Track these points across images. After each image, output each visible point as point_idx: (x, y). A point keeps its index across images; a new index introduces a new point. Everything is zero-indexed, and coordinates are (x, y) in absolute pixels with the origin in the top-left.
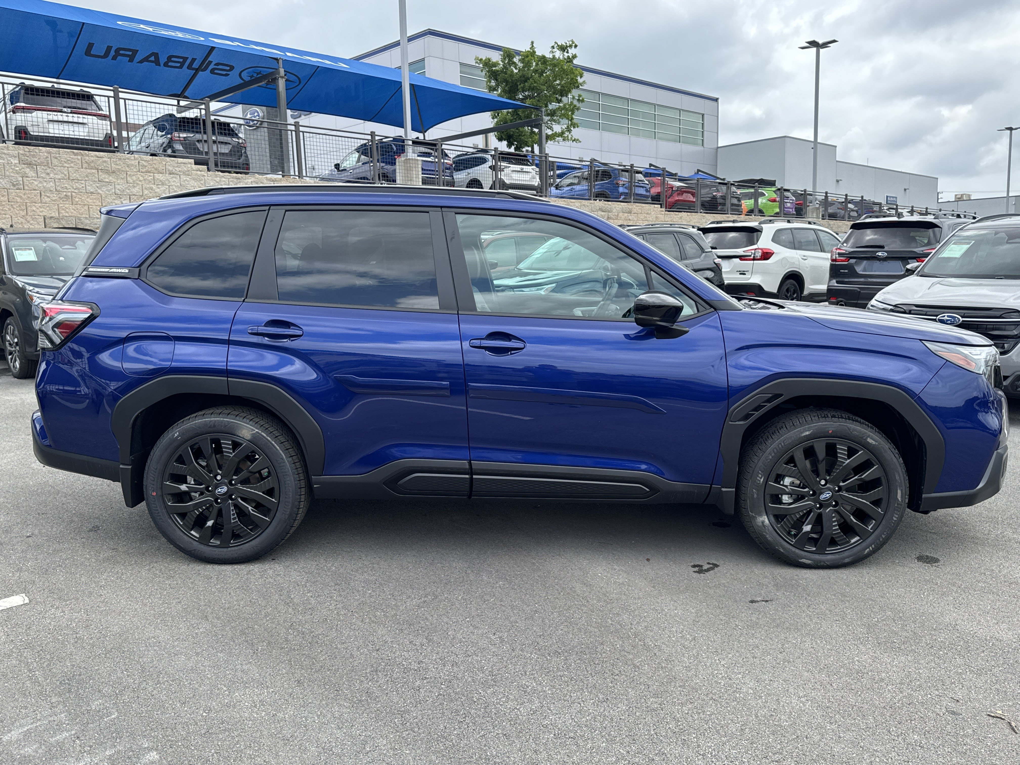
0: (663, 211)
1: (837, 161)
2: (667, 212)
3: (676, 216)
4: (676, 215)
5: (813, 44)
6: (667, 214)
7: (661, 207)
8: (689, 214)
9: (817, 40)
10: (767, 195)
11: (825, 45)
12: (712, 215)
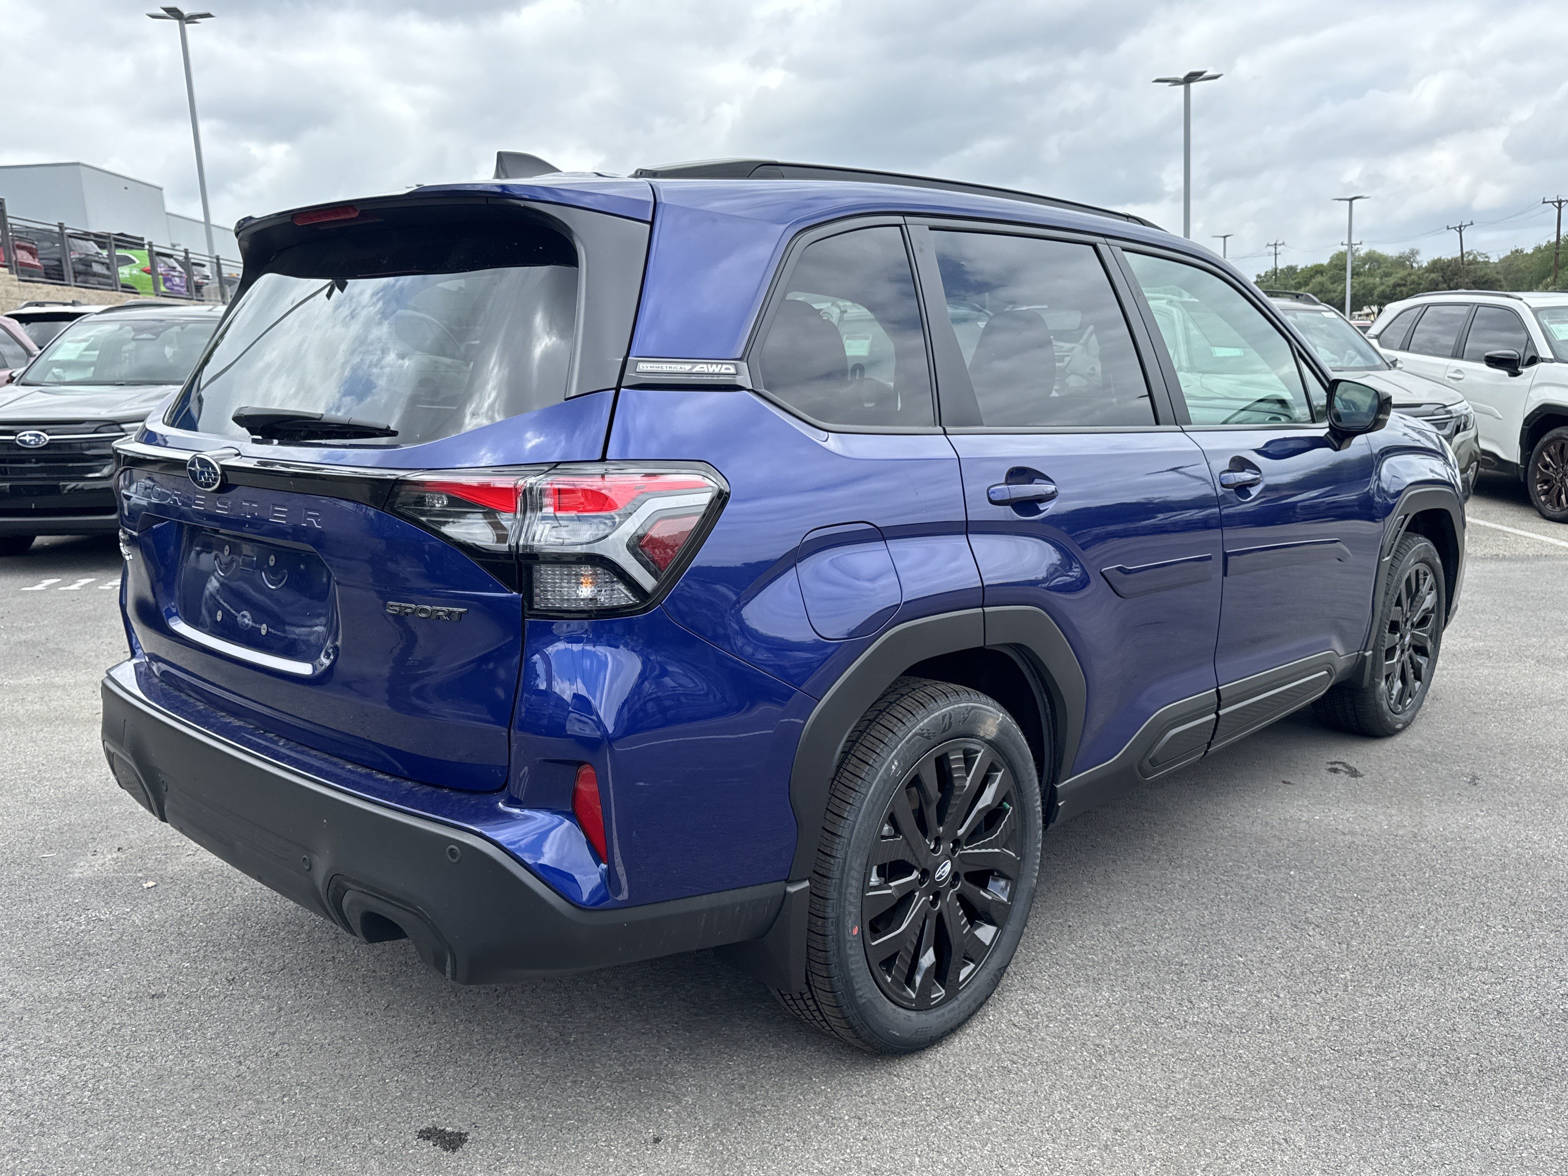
0: (14, 280)
1: (168, 214)
2: (21, 283)
3: (39, 291)
4: (38, 288)
5: (174, 13)
6: (24, 287)
7: (11, 273)
8: (59, 287)
9: (181, 8)
10: (138, 262)
11: (192, 19)
12: (95, 291)
